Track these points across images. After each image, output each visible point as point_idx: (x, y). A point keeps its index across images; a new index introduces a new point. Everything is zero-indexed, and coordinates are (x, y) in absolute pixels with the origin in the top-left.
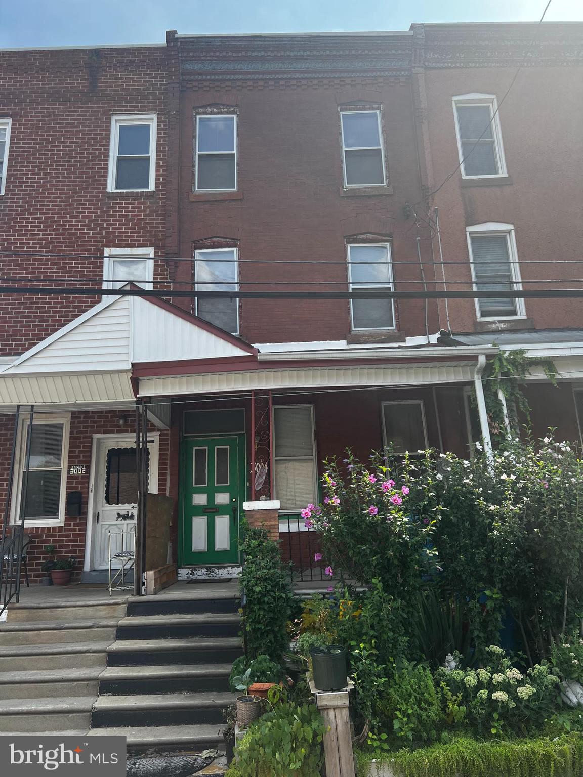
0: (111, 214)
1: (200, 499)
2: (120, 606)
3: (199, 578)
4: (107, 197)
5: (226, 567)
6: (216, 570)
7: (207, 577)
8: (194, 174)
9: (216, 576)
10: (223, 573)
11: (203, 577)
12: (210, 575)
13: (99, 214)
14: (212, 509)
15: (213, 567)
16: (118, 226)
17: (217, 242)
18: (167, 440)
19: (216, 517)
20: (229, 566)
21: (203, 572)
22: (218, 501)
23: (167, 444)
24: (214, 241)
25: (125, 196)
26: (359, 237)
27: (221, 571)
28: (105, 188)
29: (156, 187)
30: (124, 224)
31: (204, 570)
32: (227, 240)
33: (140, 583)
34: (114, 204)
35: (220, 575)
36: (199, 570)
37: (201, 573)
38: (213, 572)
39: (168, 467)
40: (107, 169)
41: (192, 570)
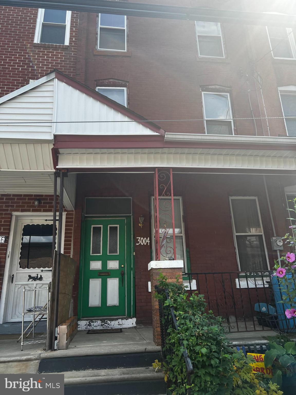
0: (36, 57)
1: (96, 265)
2: (32, 363)
3: (95, 328)
4: (34, 46)
5: (117, 319)
6: (109, 322)
7: (101, 328)
8: (97, 39)
9: (108, 327)
10: (115, 324)
11: (98, 328)
12: (104, 326)
13: (27, 57)
14: (105, 273)
15: (106, 319)
16: (41, 66)
17: (112, 82)
18: (72, 218)
19: (108, 279)
20: (119, 318)
21: (98, 324)
22: (110, 267)
23: (72, 222)
24: (110, 81)
25: (47, 47)
26: (210, 87)
27: (113, 323)
28: (33, 41)
29: (70, 43)
30: (45, 65)
31: (99, 322)
32: (120, 81)
33: (53, 338)
34: (38, 51)
35: (112, 326)
36: (95, 322)
37: (97, 325)
38: (106, 323)
39: (72, 239)
40: (35, 29)
41: (89, 322)
